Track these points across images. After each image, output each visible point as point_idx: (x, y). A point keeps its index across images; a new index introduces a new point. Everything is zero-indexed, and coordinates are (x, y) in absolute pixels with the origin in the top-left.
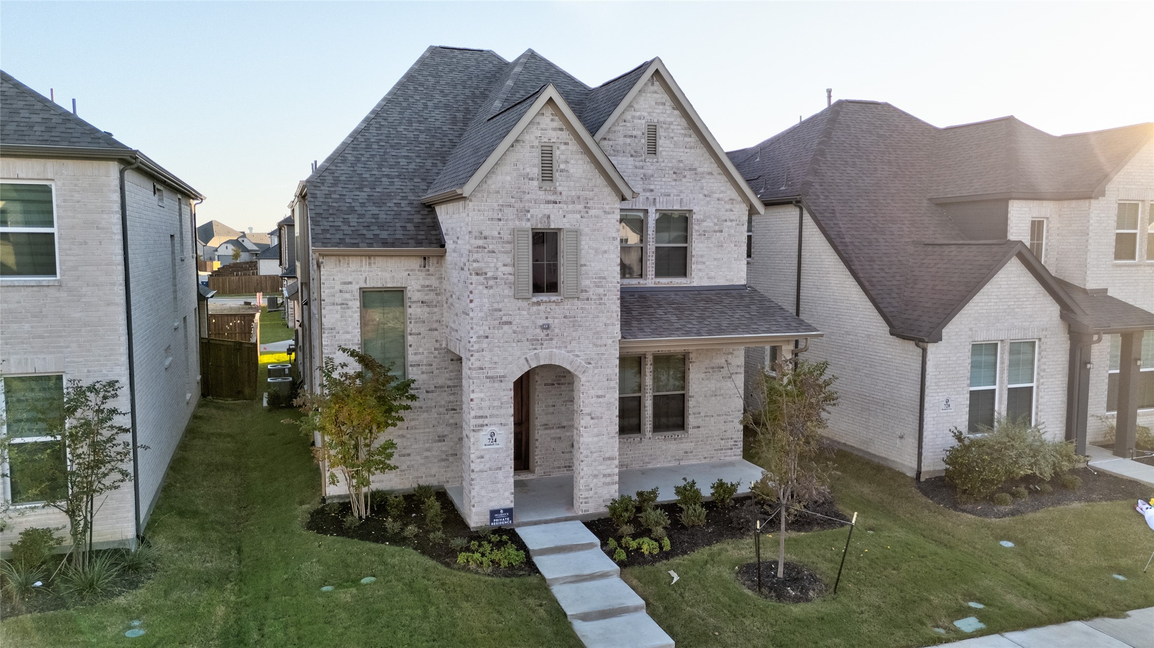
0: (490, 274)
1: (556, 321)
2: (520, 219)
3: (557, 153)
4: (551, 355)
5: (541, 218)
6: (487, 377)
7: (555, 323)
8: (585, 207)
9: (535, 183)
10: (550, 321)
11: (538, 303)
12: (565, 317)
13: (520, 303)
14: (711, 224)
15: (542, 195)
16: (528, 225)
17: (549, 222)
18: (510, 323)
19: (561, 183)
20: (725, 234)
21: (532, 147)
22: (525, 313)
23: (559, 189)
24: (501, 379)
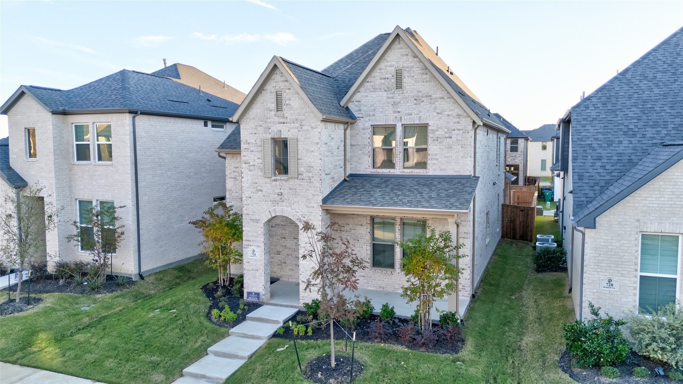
0: (251, 163)
1: (286, 191)
2: (266, 133)
3: (284, 95)
4: (282, 211)
5: (277, 132)
6: (251, 220)
7: (285, 192)
8: (301, 125)
9: (273, 113)
10: (282, 191)
11: (276, 180)
12: (290, 189)
13: (267, 180)
14: (443, 133)
15: (277, 119)
16: (270, 136)
17: (281, 134)
18: (262, 191)
19: (287, 112)
20: (454, 139)
21: (271, 92)
22: (269, 185)
23: (286, 115)
24: (257, 221)
